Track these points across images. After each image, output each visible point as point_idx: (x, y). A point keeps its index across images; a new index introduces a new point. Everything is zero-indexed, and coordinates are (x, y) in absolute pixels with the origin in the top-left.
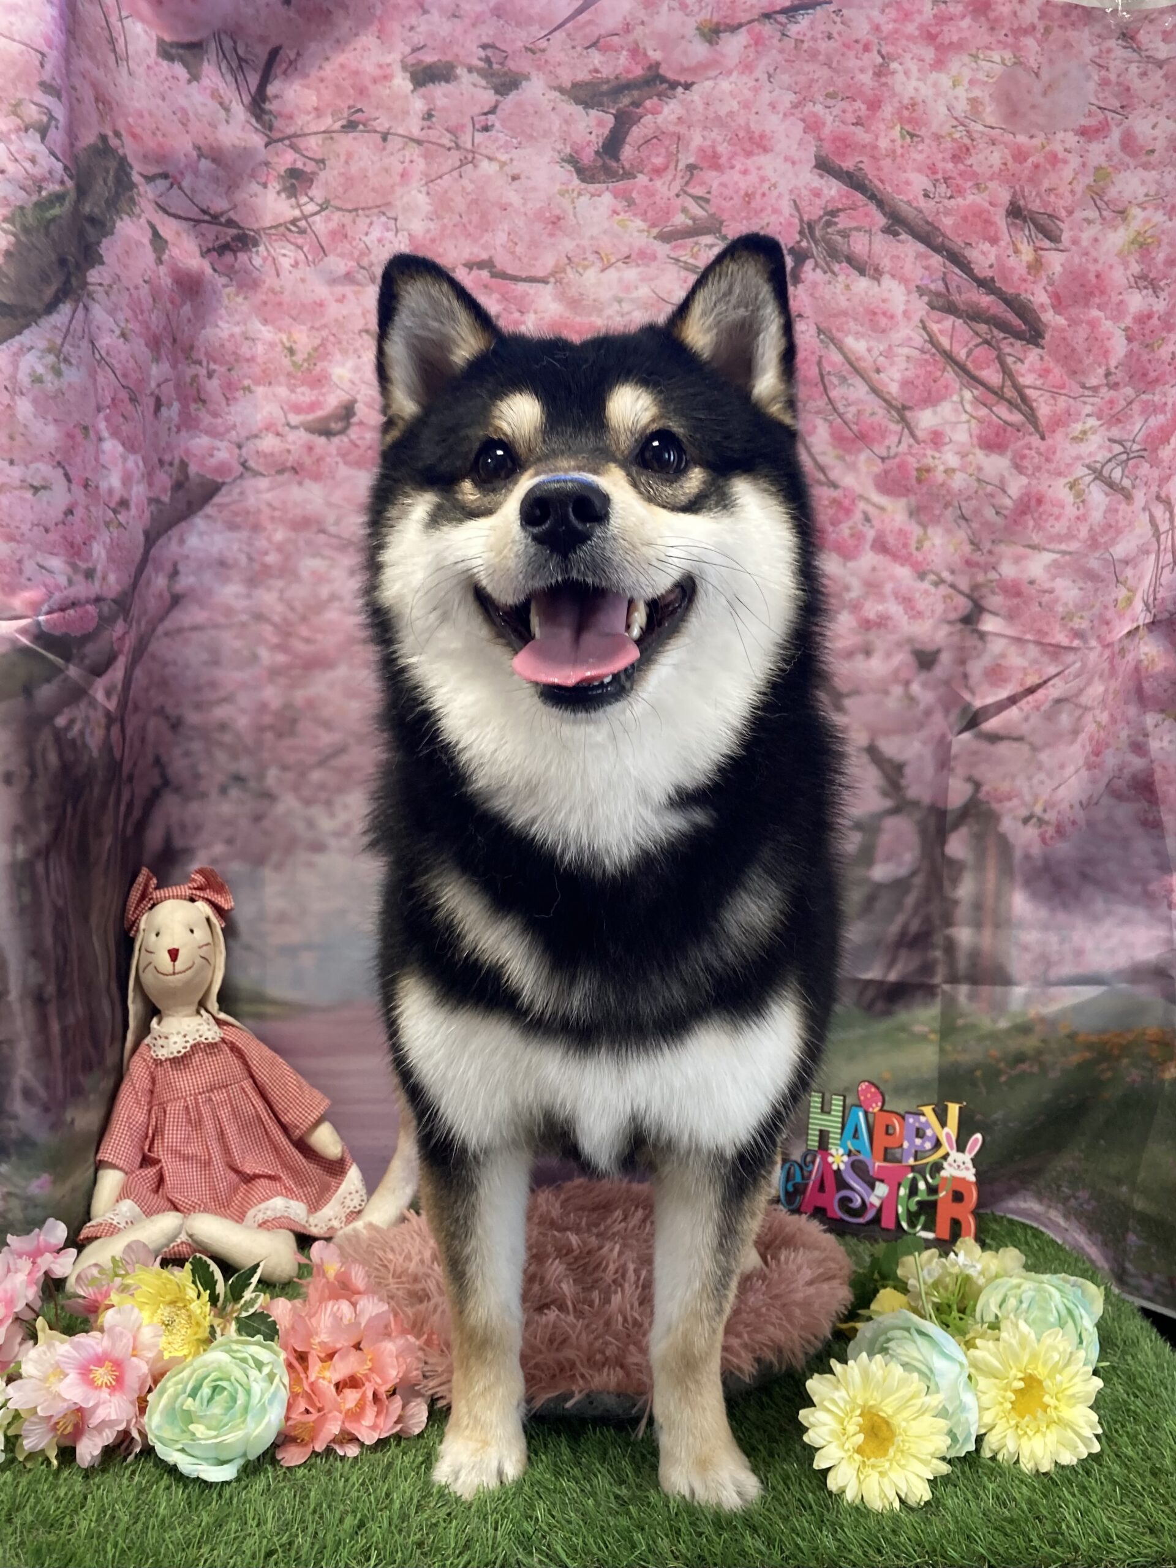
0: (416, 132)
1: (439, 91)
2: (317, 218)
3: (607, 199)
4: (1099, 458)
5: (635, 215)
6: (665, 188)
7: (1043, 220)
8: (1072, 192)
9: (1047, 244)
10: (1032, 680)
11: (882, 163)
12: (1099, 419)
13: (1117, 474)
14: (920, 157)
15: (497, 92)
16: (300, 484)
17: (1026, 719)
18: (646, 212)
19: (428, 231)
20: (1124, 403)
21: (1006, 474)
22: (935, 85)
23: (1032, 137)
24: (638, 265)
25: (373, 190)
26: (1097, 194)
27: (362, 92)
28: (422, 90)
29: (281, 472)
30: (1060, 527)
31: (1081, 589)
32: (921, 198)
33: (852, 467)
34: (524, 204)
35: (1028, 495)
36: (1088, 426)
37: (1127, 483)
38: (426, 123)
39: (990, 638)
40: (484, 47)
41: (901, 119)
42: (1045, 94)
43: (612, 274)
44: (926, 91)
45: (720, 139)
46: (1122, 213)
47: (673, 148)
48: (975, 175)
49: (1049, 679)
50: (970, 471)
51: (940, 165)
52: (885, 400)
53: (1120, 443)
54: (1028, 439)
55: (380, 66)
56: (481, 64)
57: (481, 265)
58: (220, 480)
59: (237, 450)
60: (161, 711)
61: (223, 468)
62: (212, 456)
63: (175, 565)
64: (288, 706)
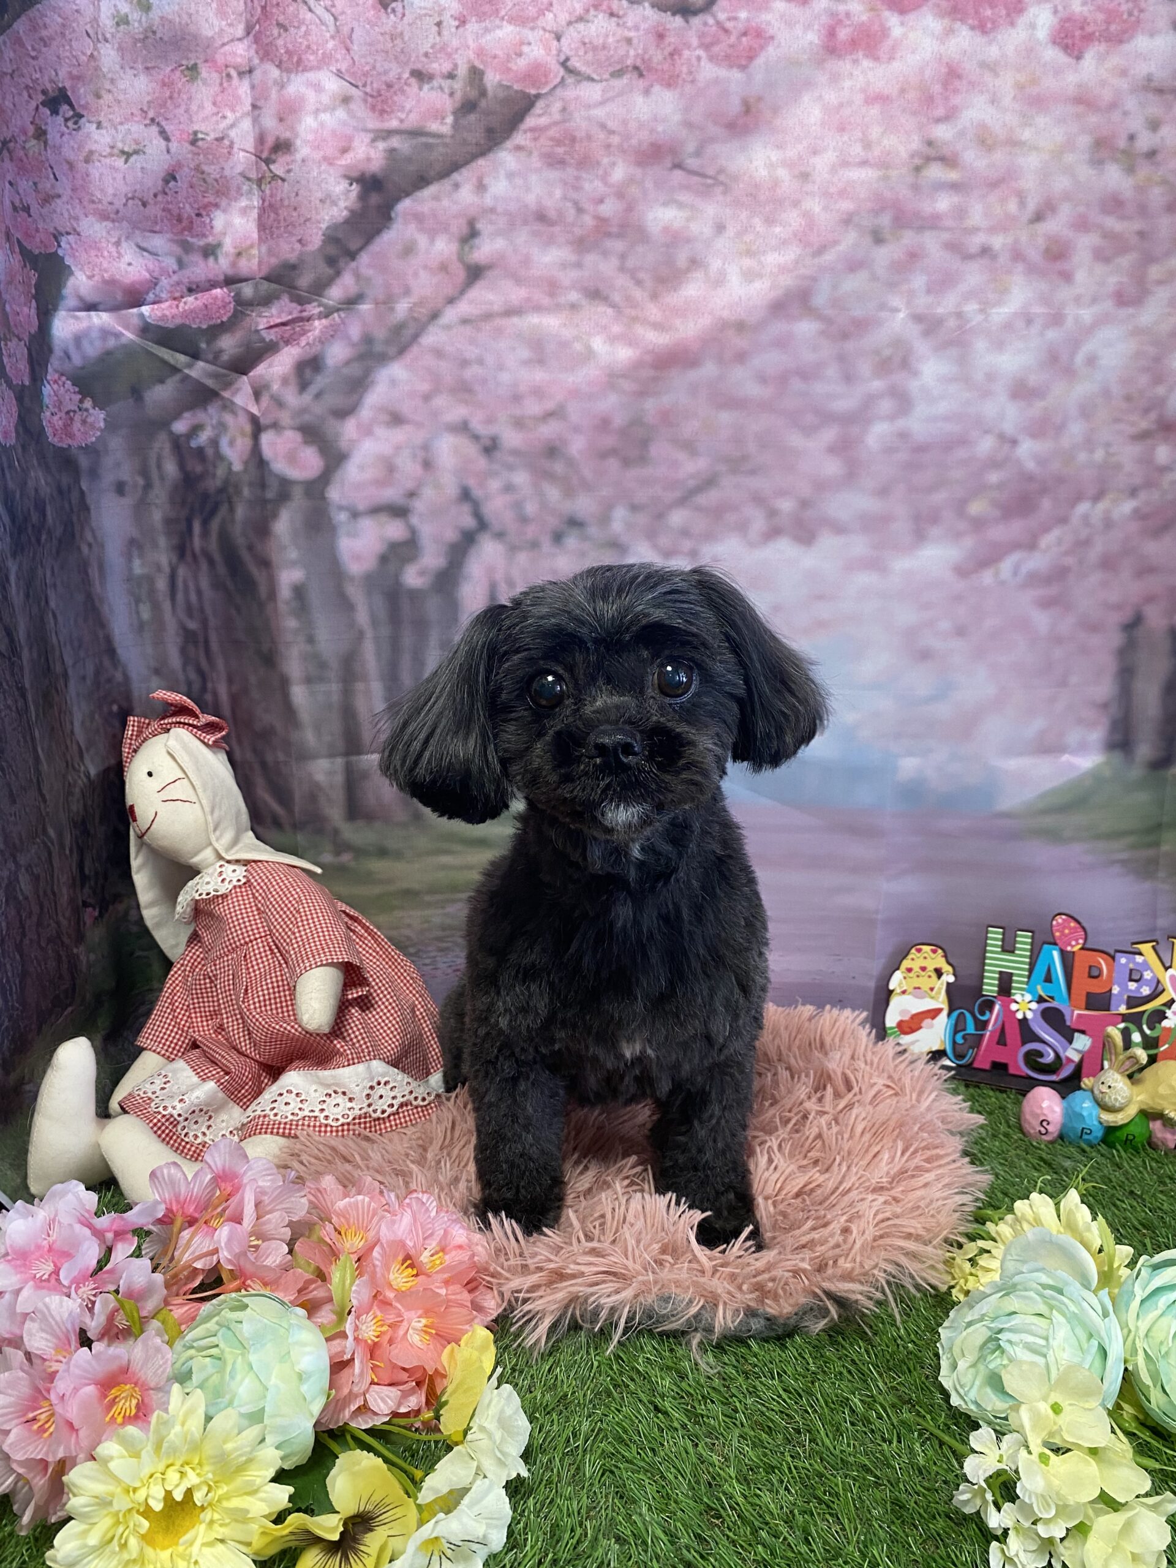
16: (646, 92)
29: (617, 74)
58: (533, 92)
59: (555, 43)
60: (463, 428)
61: (537, 72)
62: (520, 55)
63: (471, 224)
64: (637, 421)
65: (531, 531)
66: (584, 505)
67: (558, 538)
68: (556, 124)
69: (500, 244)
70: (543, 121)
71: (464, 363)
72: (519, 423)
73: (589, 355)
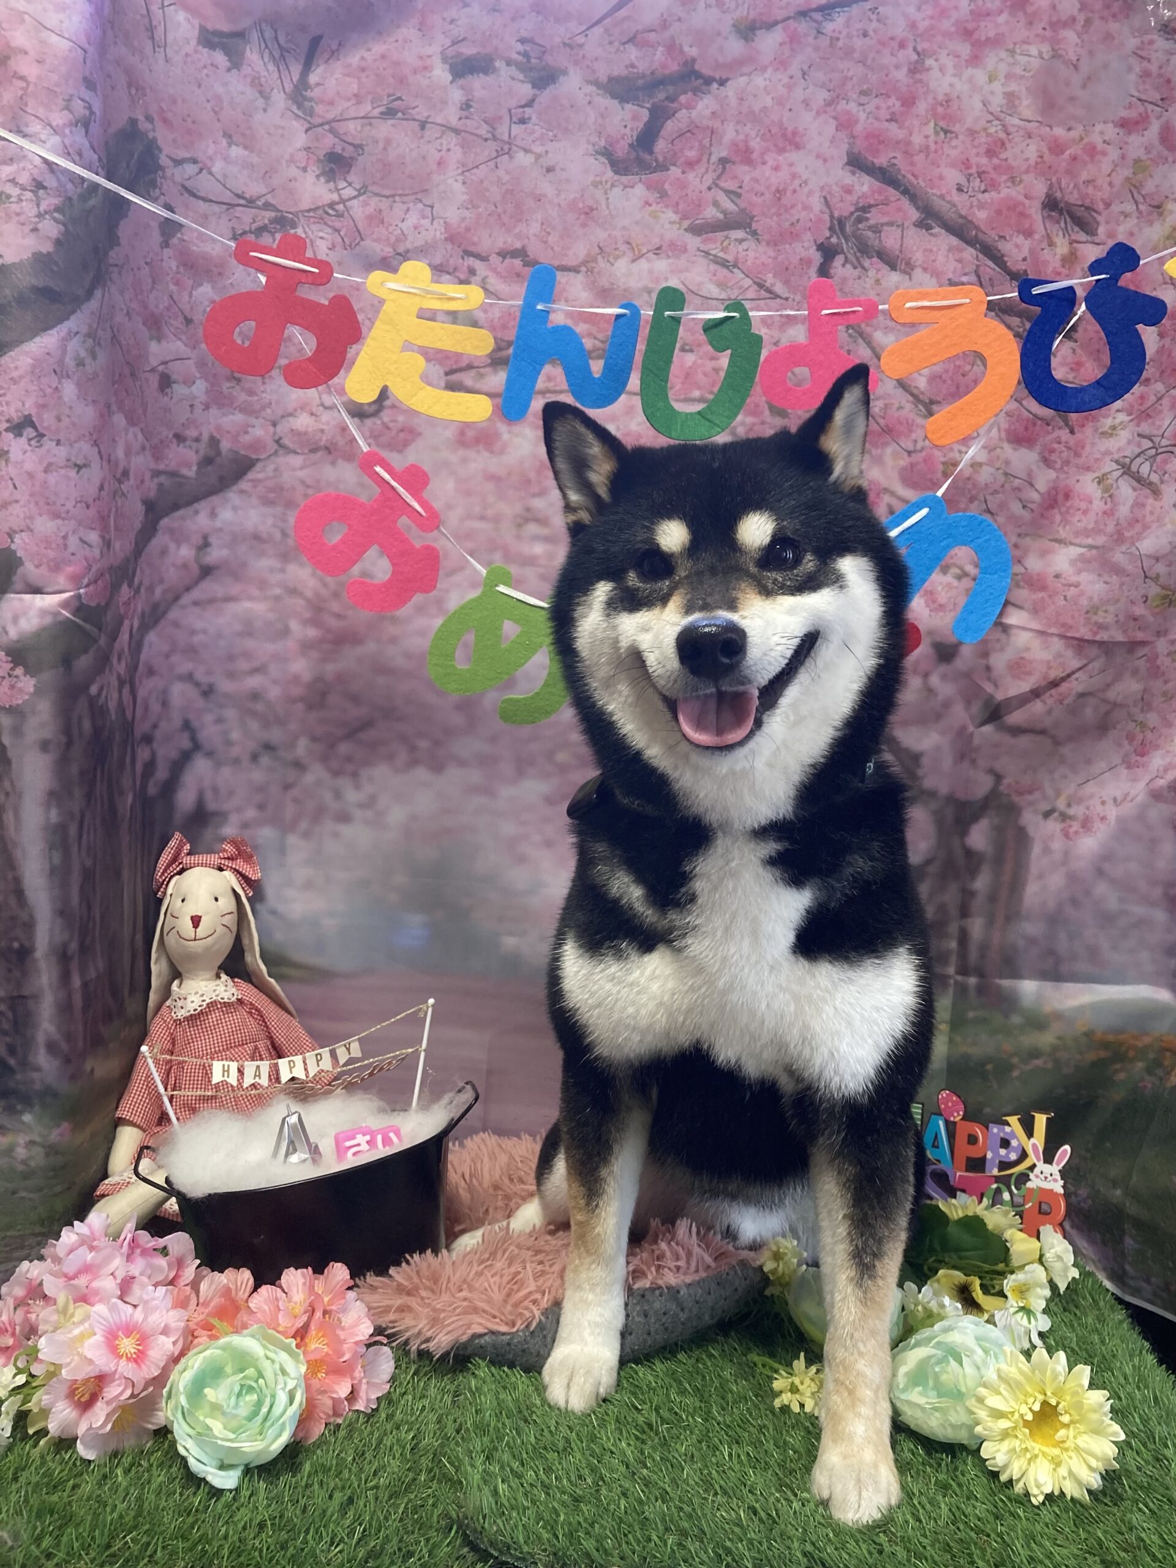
0: (454, 121)
1: (478, 83)
2: (355, 202)
3: (640, 190)
4: (1128, 453)
5: (667, 206)
6: (697, 181)
7: (1080, 212)
8: (1110, 184)
9: (1083, 236)
10: (1054, 674)
11: (916, 158)
12: (1129, 414)
13: (1145, 469)
14: (954, 153)
15: (534, 86)
16: (333, 463)
17: (1049, 712)
18: (678, 204)
19: (464, 219)
20: (1153, 399)
21: (1034, 467)
22: (971, 80)
23: (1070, 129)
24: (669, 257)
25: (410, 177)
26: (1134, 187)
27: (402, 81)
28: (461, 82)
29: (313, 451)
30: (1088, 522)
31: (1106, 583)
32: (954, 192)
33: (879, 461)
34: (558, 195)
35: (1055, 488)
36: (1117, 421)
37: (1154, 478)
38: (464, 113)
39: (1014, 631)
40: (523, 41)
41: (935, 115)
42: (1084, 86)
43: (643, 264)
44: (961, 87)
45: (753, 134)
46: (1158, 208)
47: (706, 142)
48: (1010, 168)
49: (1073, 673)
50: (998, 465)
51: (974, 160)
52: (912, 395)
53: (1149, 438)
54: (1057, 433)
55: (421, 58)
56: (520, 58)
57: (514, 254)
58: (254, 457)
59: (271, 429)
60: (189, 677)
61: (257, 445)
62: (246, 432)
63: (205, 538)
64: (318, 679)
65: (235, 751)
66: (275, 735)
67: (255, 757)
68: (268, 478)
69: (225, 552)
70: (261, 476)
71: (193, 632)
72: (231, 675)
73: (286, 632)
